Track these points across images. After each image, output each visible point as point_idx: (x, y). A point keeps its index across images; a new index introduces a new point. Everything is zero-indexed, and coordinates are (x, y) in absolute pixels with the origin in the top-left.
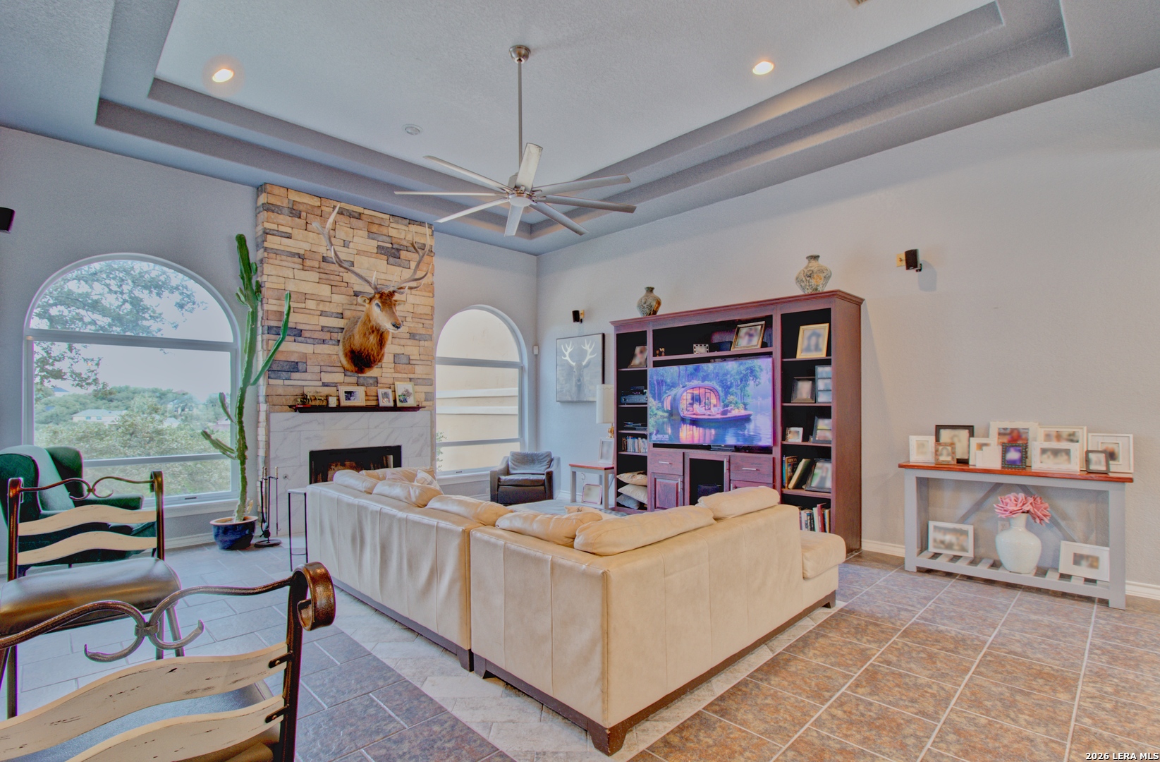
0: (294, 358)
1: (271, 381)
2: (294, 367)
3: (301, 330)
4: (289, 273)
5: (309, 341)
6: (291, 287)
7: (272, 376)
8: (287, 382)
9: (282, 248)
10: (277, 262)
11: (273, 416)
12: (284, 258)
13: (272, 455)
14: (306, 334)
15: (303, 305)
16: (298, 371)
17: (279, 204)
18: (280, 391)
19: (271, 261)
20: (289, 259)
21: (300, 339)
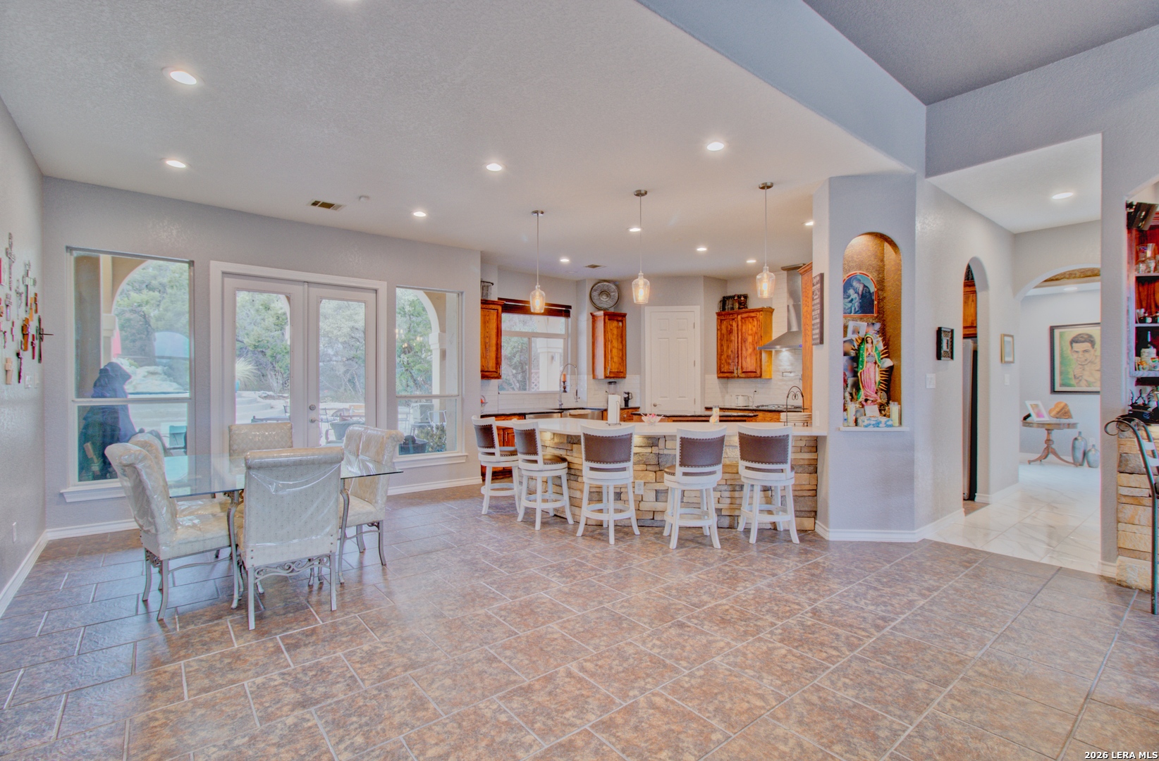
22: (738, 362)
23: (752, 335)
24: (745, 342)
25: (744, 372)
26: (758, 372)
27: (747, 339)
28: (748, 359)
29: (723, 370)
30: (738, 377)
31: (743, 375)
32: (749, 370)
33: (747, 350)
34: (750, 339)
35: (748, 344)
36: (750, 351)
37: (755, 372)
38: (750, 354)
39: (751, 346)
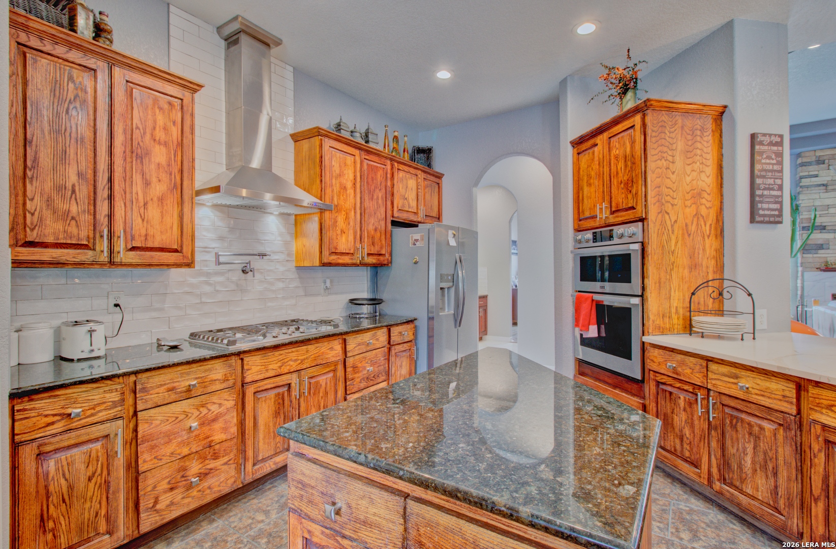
0: (820, 242)
1: (804, 255)
2: (821, 247)
3: (825, 226)
4: (817, 196)
5: (831, 231)
6: (817, 203)
7: (805, 252)
8: (815, 255)
9: (811, 184)
10: (807, 192)
11: (806, 274)
12: (813, 188)
13: (805, 294)
14: (827, 228)
15: (827, 212)
16: (823, 249)
17: (809, 160)
18: (810, 260)
19: (804, 192)
20: (816, 188)
21: (824, 231)
22: (110, 216)
23: (166, 144)
24: (140, 158)
25: (133, 249)
26: (186, 250)
27: (148, 153)
28: (153, 212)
29: (32, 236)
30: (111, 263)
31: (133, 257)
32: (156, 245)
33: (147, 184)
34: (159, 155)
35: (151, 168)
36: (158, 188)
37: (176, 251)
38: (161, 200)
39: (164, 176)
